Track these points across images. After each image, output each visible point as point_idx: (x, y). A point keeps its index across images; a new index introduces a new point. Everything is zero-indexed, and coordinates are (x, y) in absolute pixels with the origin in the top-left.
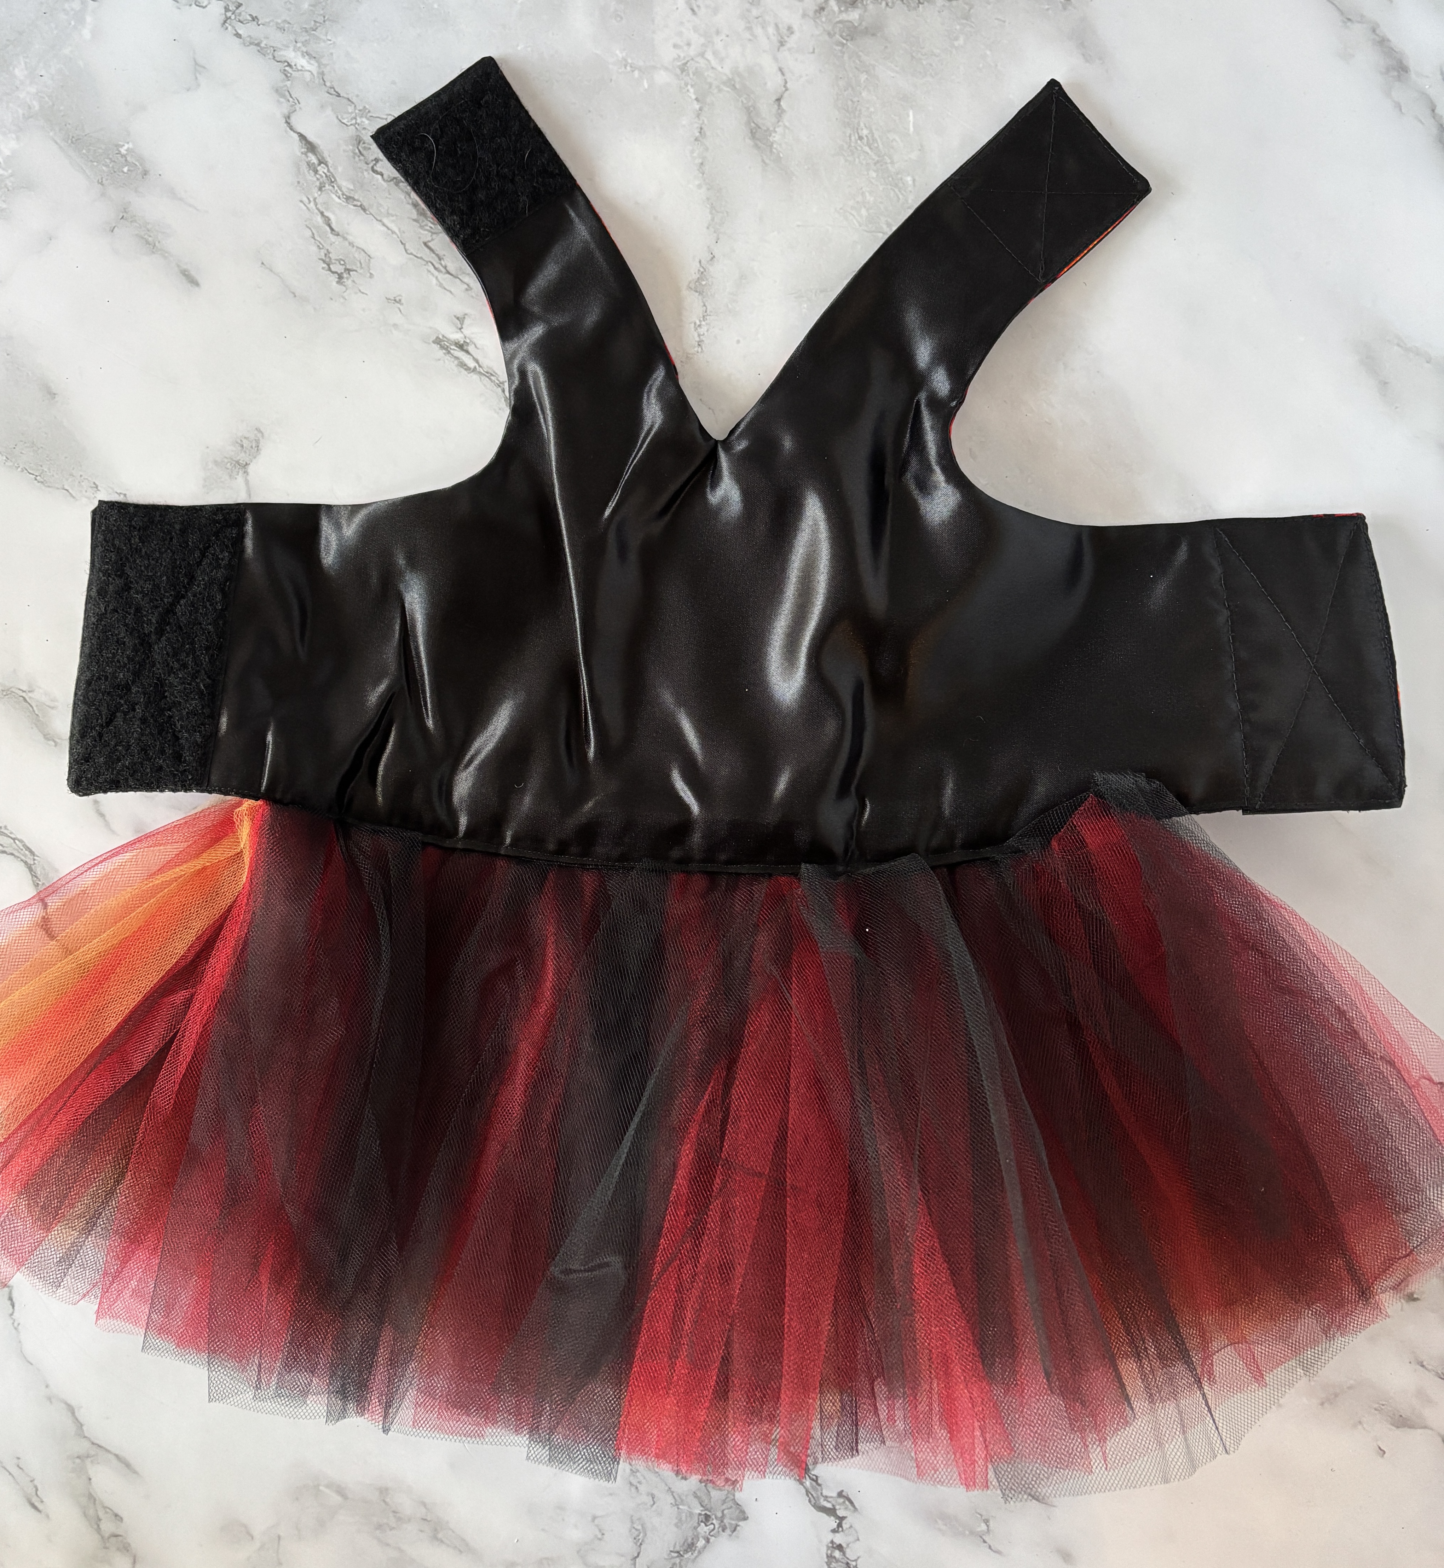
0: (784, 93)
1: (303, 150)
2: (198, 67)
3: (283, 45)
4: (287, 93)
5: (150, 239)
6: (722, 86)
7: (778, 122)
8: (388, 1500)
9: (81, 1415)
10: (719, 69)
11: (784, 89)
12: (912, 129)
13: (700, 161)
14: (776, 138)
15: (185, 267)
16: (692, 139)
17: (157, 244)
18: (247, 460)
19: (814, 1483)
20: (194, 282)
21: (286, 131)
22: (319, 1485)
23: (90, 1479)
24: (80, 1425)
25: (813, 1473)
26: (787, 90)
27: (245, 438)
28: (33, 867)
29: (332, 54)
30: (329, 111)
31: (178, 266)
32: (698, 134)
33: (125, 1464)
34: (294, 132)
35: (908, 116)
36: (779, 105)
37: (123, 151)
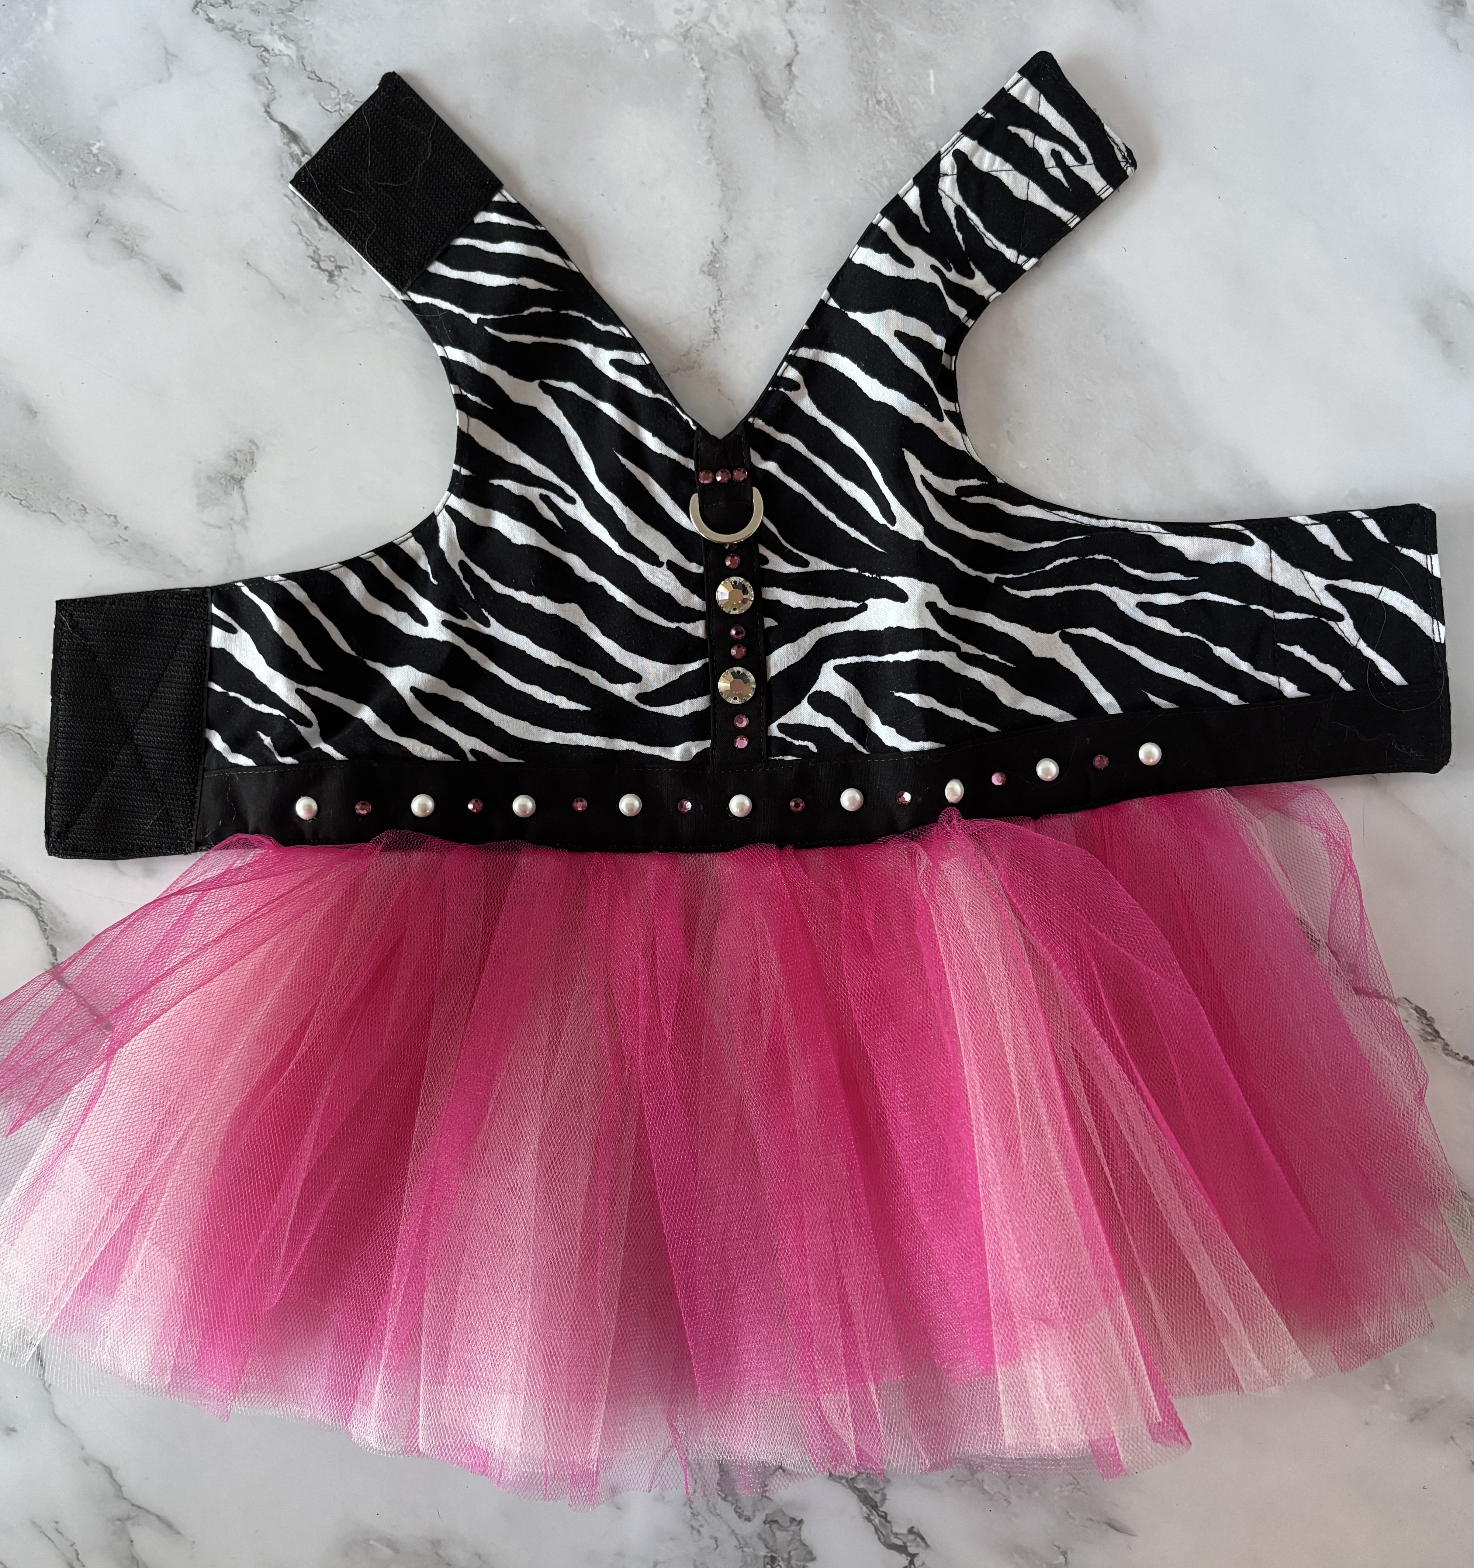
0: (795, 57)
1: (285, 140)
2: (169, 56)
3: (259, 28)
4: (265, 81)
5: (128, 243)
6: (728, 53)
7: (790, 88)
8: (442, 1553)
9: (119, 1476)
10: (726, 35)
11: (794, 53)
12: (933, 90)
13: (708, 134)
14: (788, 106)
15: (167, 271)
16: (699, 112)
17: (136, 248)
18: (242, 474)
19: (883, 1520)
20: (176, 287)
21: (266, 122)
22: (369, 1539)
23: (132, 1541)
24: (119, 1487)
25: (881, 1509)
26: (797, 53)
27: (240, 451)
28: (40, 911)
29: (311, 36)
30: (311, 98)
31: (159, 270)
32: (704, 106)
33: (167, 1525)
34: (275, 121)
35: (929, 76)
36: (790, 71)
37: (95, 151)
